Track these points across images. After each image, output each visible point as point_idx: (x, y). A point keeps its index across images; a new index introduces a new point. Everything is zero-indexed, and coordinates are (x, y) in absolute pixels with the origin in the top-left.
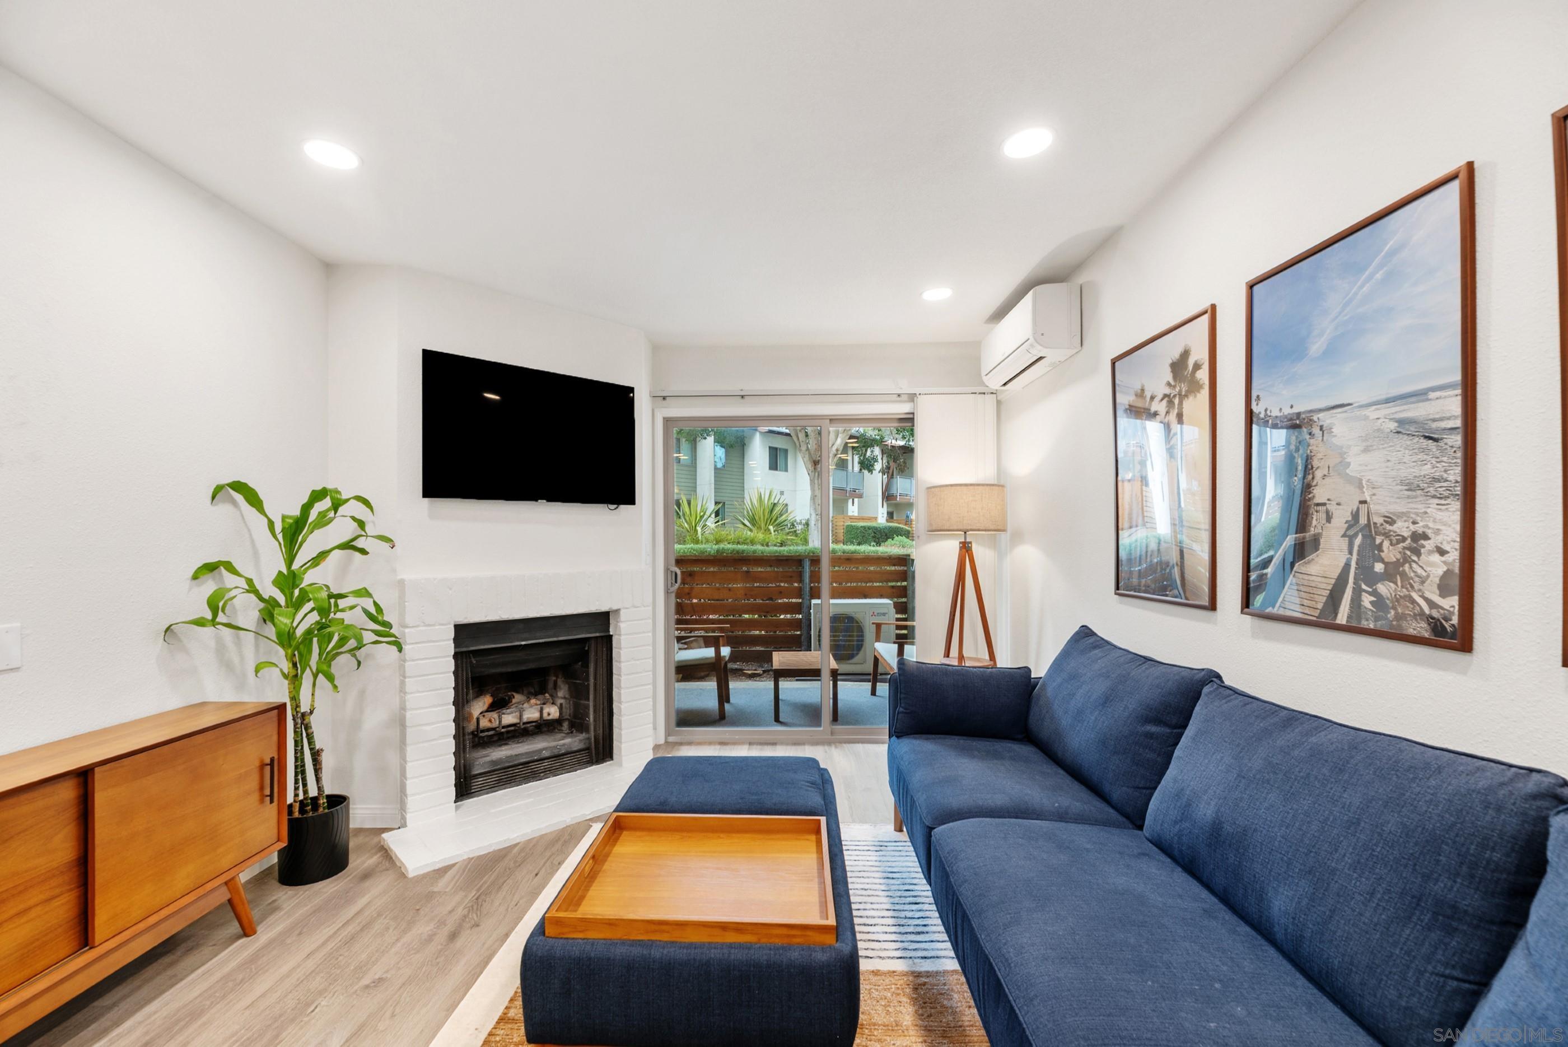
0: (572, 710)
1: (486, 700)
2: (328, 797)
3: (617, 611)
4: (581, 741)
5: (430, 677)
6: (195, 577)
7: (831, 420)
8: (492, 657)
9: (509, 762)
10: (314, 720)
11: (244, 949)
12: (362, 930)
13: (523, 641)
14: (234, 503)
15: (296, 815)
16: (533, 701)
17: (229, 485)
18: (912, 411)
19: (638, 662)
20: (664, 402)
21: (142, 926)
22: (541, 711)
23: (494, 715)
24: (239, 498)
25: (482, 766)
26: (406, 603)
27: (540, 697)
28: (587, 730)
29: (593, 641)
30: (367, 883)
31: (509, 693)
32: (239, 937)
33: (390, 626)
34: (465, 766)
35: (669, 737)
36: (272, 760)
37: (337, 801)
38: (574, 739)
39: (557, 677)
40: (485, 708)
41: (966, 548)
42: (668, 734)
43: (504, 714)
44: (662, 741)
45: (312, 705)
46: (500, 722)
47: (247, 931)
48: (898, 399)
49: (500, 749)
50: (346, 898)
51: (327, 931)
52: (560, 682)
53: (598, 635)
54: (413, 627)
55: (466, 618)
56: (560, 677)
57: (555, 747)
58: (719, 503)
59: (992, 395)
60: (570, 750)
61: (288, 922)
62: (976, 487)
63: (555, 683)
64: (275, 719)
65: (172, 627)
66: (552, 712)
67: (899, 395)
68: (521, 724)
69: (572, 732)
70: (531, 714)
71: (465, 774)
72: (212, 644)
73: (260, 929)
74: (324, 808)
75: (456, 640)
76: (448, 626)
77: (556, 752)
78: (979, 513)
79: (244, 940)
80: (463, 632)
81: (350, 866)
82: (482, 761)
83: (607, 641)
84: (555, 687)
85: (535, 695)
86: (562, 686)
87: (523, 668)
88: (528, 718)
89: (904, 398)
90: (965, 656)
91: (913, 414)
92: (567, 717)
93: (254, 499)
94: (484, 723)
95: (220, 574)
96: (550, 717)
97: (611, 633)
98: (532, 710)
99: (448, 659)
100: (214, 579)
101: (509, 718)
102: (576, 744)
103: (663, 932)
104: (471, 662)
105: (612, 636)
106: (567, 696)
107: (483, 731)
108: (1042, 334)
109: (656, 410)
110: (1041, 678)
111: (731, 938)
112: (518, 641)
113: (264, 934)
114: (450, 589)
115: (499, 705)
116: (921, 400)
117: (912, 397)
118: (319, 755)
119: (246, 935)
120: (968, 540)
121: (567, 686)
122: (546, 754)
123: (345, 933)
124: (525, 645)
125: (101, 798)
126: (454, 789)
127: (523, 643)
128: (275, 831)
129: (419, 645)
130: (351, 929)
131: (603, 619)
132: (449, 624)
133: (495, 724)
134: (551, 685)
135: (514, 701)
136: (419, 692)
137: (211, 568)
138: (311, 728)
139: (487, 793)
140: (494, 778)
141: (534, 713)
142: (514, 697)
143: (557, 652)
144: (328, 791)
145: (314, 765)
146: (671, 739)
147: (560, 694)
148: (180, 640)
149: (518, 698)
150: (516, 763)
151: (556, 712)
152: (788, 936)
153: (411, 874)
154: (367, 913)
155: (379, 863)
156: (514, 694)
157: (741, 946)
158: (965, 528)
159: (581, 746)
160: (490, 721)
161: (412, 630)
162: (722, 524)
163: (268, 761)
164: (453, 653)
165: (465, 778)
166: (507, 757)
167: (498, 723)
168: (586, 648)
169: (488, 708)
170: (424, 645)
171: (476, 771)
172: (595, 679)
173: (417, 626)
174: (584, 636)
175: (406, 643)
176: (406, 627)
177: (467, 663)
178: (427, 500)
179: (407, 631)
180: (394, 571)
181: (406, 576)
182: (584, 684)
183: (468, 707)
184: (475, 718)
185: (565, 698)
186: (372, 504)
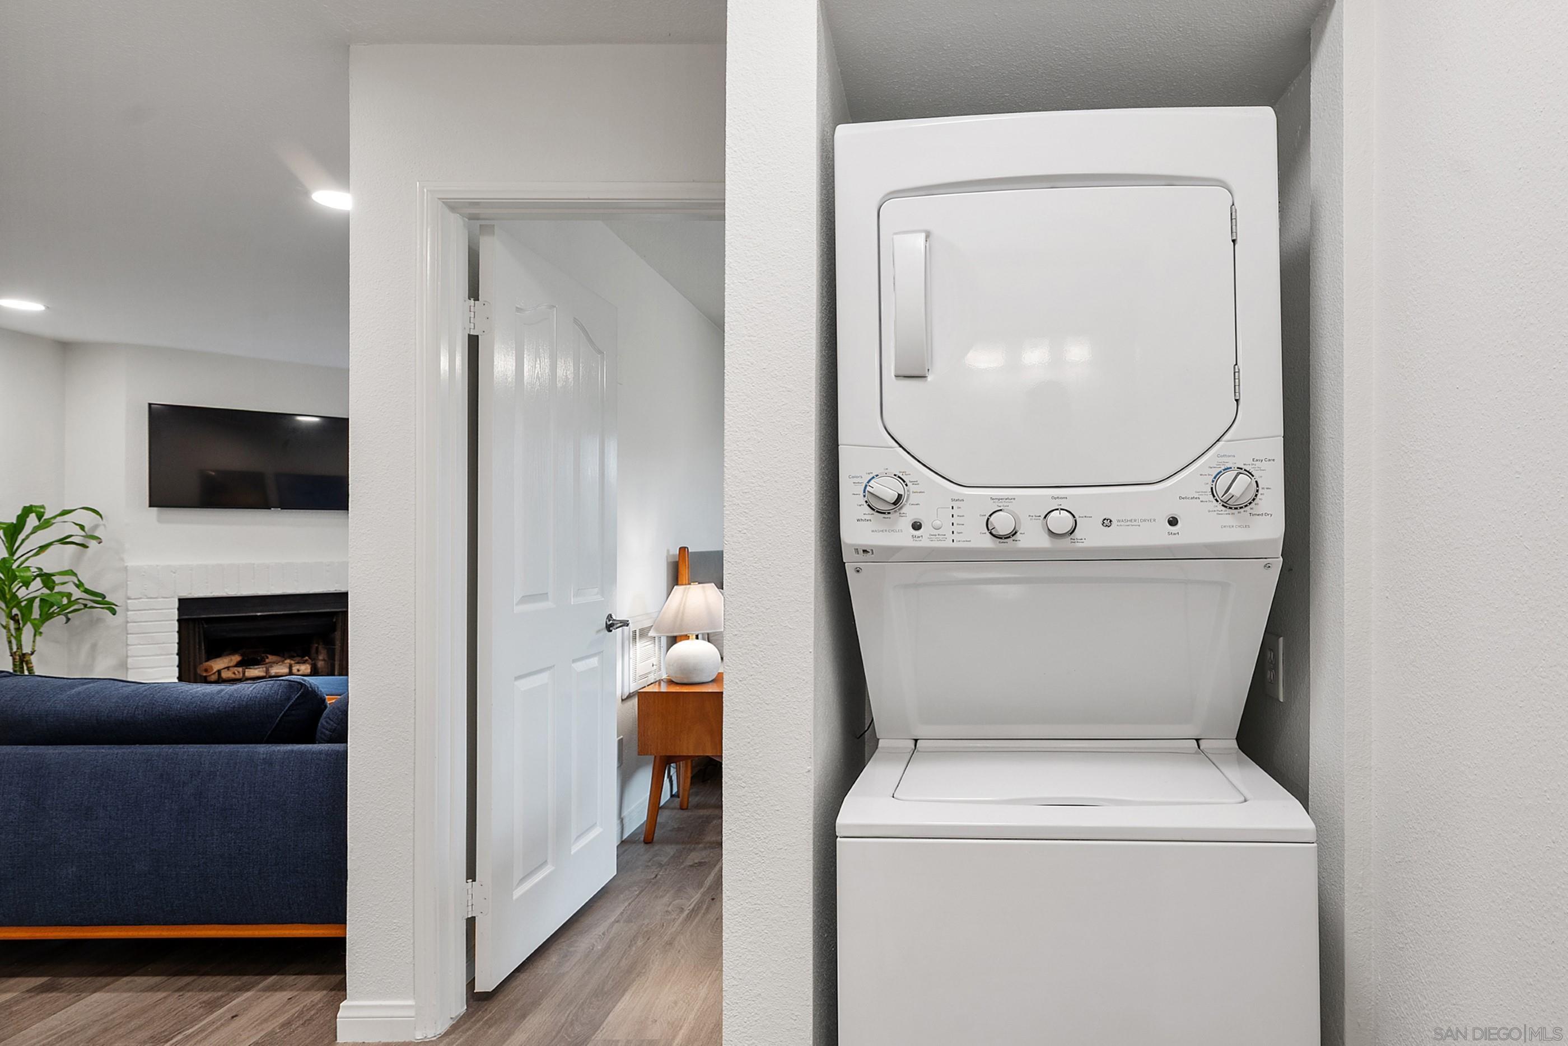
1: (236, 658)
5: (153, 634)
8: (230, 624)
10: (35, 659)
13: (259, 612)
16: (287, 661)
22: (290, 668)
23: (239, 669)
26: (128, 583)
27: (298, 659)
29: (339, 615)
31: (263, 655)
33: (104, 597)
40: (232, 665)
43: (250, 669)
45: (33, 650)
52: (320, 647)
54: (135, 599)
55: (190, 594)
56: (321, 643)
63: (317, 648)
68: (266, 677)
70: (279, 670)
75: (181, 609)
76: (173, 599)
80: (184, 604)
84: (317, 652)
85: (290, 657)
86: (322, 651)
88: (276, 673)
94: (226, 674)
96: (300, 673)
98: (281, 667)
99: (172, 623)
104: (202, 626)
106: (326, 659)
112: (252, 612)
114: (174, 573)
115: (247, 663)
121: (326, 651)
124: (260, 616)
127: (259, 614)
129: (143, 612)
132: (173, 597)
134: (313, 651)
135: (267, 661)
136: (141, 645)
138: (31, 664)
141: (282, 669)
142: (267, 658)
143: (304, 623)
147: (321, 658)
149: (271, 658)
151: (305, 669)
156: (268, 656)
161: (134, 601)
164: (177, 619)
167: (241, 675)
168: (334, 620)
169: (237, 664)
170: (146, 612)
173: (140, 598)
174: (328, 610)
175: (127, 610)
176: (129, 599)
177: (199, 628)
178: (155, 509)
179: (129, 601)
180: (122, 560)
181: (132, 562)
182: (335, 649)
183: (202, 663)
184: (215, 670)
185: (324, 660)
186: (101, 512)
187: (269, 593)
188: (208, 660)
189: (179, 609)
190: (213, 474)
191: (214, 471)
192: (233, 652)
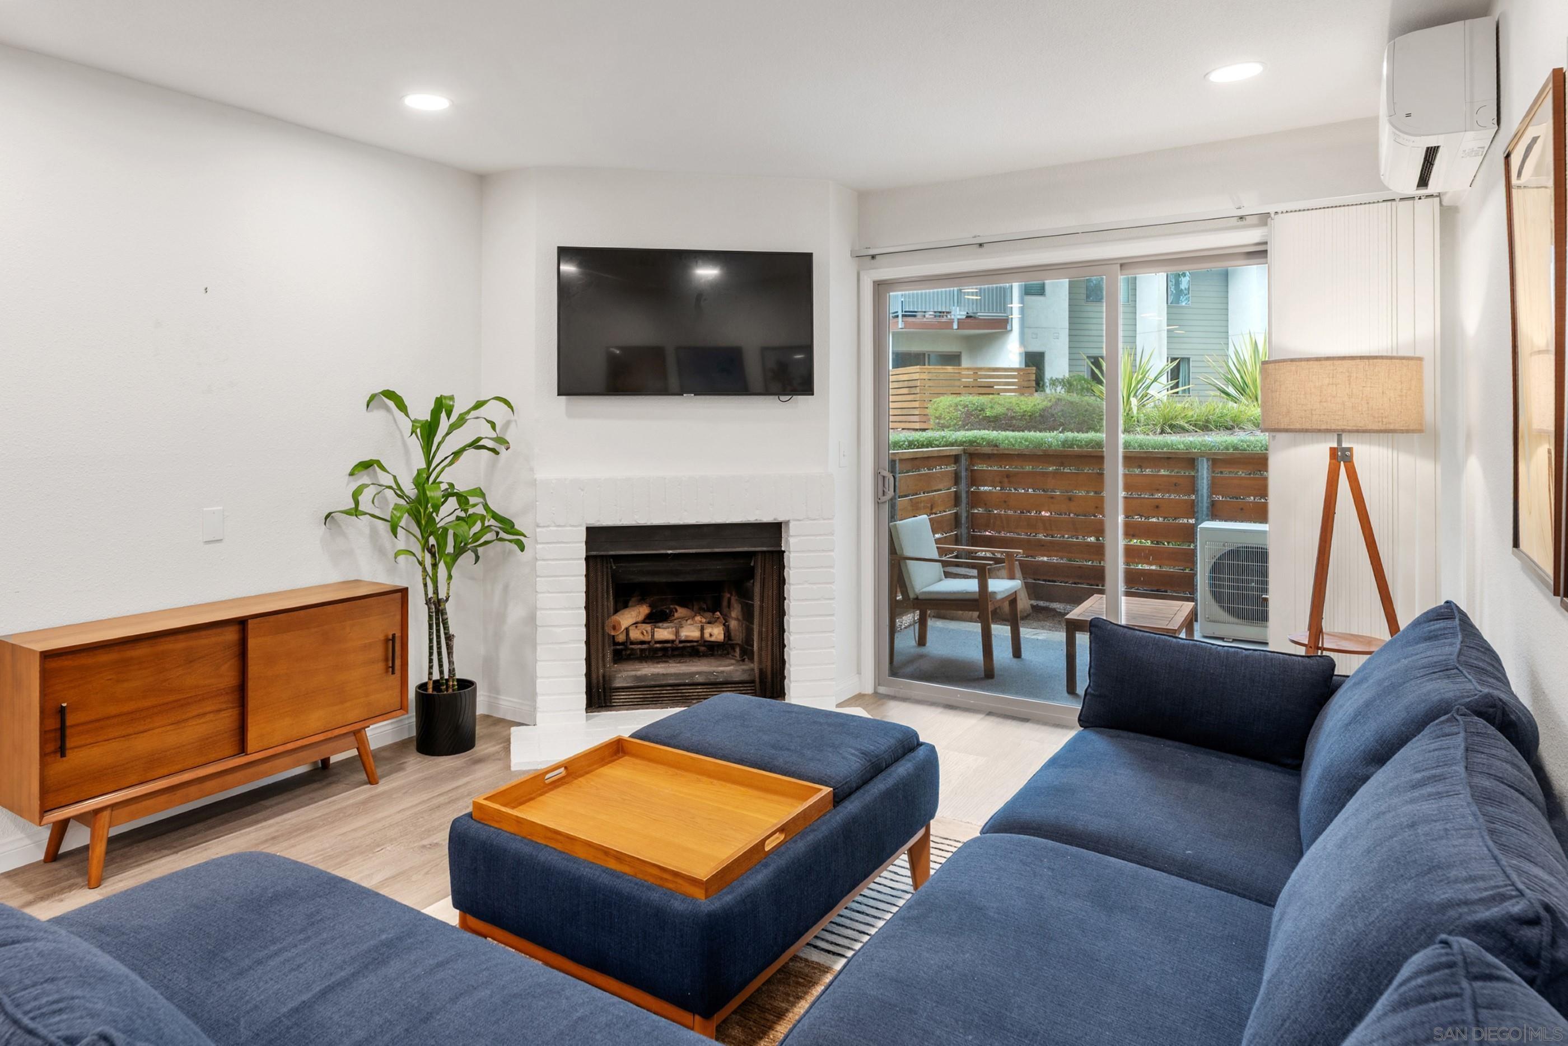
0: (744, 635)
1: (644, 610)
2: (458, 680)
3: (787, 523)
4: (744, 671)
5: (561, 578)
6: (351, 474)
7: (1122, 265)
8: (640, 564)
9: (655, 680)
10: (449, 607)
11: (366, 791)
12: (449, 802)
13: (669, 549)
14: (388, 409)
15: (430, 691)
16: (698, 618)
17: (381, 393)
18: (1263, 240)
19: (815, 587)
20: (872, 261)
21: (281, 749)
22: (702, 630)
23: (648, 627)
24: (391, 404)
25: (625, 679)
26: (537, 502)
27: (709, 615)
28: (751, 659)
29: (760, 557)
30: (478, 767)
31: (672, 606)
32: (366, 783)
33: (512, 523)
34: (604, 677)
35: (880, 687)
36: (394, 635)
37: (466, 684)
38: (737, 668)
39: (731, 594)
40: (641, 618)
41: (1340, 457)
42: (878, 682)
43: (659, 628)
44: (869, 690)
45: (448, 594)
46: (653, 635)
47: (372, 780)
48: (1241, 223)
49: (656, 665)
50: (455, 774)
51: (425, 796)
52: (733, 599)
53: (765, 549)
54: (544, 527)
55: (599, 521)
56: (734, 593)
57: (712, 673)
58: (1175, 359)
59: (1430, 200)
60: (729, 679)
61: (403, 781)
62: (1337, 362)
63: (729, 600)
64: (399, 601)
65: (333, 515)
66: (716, 633)
67: (1241, 218)
68: (677, 642)
69: (743, 660)
70: (690, 632)
71: (604, 685)
72: (367, 531)
73: (381, 782)
74: (453, 690)
75: (588, 543)
76: (579, 528)
77: (712, 679)
78: (1343, 403)
79: (368, 786)
80: (595, 535)
81: (475, 749)
82: (624, 674)
83: (777, 558)
84: (729, 606)
85: (701, 611)
86: (735, 605)
87: (680, 579)
88: (686, 636)
89: (1254, 220)
90: (1324, 630)
91: (1266, 243)
92: (739, 642)
93: (402, 406)
94: (635, 635)
95: (374, 470)
96: (713, 639)
97: (783, 549)
98: (692, 628)
99: (579, 562)
100: (368, 475)
101: (664, 633)
102: (739, 673)
103: (557, 841)
104: (611, 567)
105: (784, 552)
106: (740, 617)
107: (632, 643)
108: (1408, 115)
109: (862, 274)
110: (1348, 676)
111: (612, 865)
112: (663, 548)
113: (383, 786)
114: (582, 490)
115: (655, 618)
116: (1277, 221)
117: (1264, 219)
118: (451, 640)
119: (370, 783)
120: (1344, 445)
121: (740, 605)
122: (698, 679)
123: (435, 802)
124: (673, 554)
125: (253, 643)
126: (585, 696)
127: (670, 552)
128: (399, 699)
129: (551, 546)
130: (442, 799)
131: (775, 530)
132: (581, 525)
133: (648, 638)
134: (725, 603)
135: (676, 615)
136: (549, 592)
137: (366, 466)
138: (446, 614)
139: (627, 710)
140: (637, 695)
141: (693, 631)
142: (676, 611)
143: (718, 565)
144: (458, 676)
145: (448, 649)
146: (882, 690)
147: (734, 614)
148: (340, 526)
149: (681, 612)
150: (664, 682)
151: (719, 634)
152: (662, 879)
153: (513, 769)
154: (460, 791)
155: (498, 752)
156: (678, 608)
157: (613, 873)
158: (1341, 425)
159: (745, 677)
160: (642, 633)
161: (544, 530)
162: (1184, 391)
163: (391, 637)
164: (584, 556)
165: (604, 689)
166: (652, 675)
167: (650, 636)
168: (752, 564)
169: (645, 619)
170: (554, 545)
171: (618, 684)
172: (762, 601)
173: (548, 526)
174: (746, 549)
175: (536, 542)
176: (538, 526)
177: (607, 567)
178: (563, 398)
179: (538, 530)
180: (532, 470)
181: (541, 475)
182: (753, 605)
183: (609, 616)
184: (623, 628)
185: (737, 619)
186: (513, 405)
187: (681, 522)
188: (616, 611)
189: (587, 543)
190: (618, 352)
191: (618, 348)
192: (641, 601)
